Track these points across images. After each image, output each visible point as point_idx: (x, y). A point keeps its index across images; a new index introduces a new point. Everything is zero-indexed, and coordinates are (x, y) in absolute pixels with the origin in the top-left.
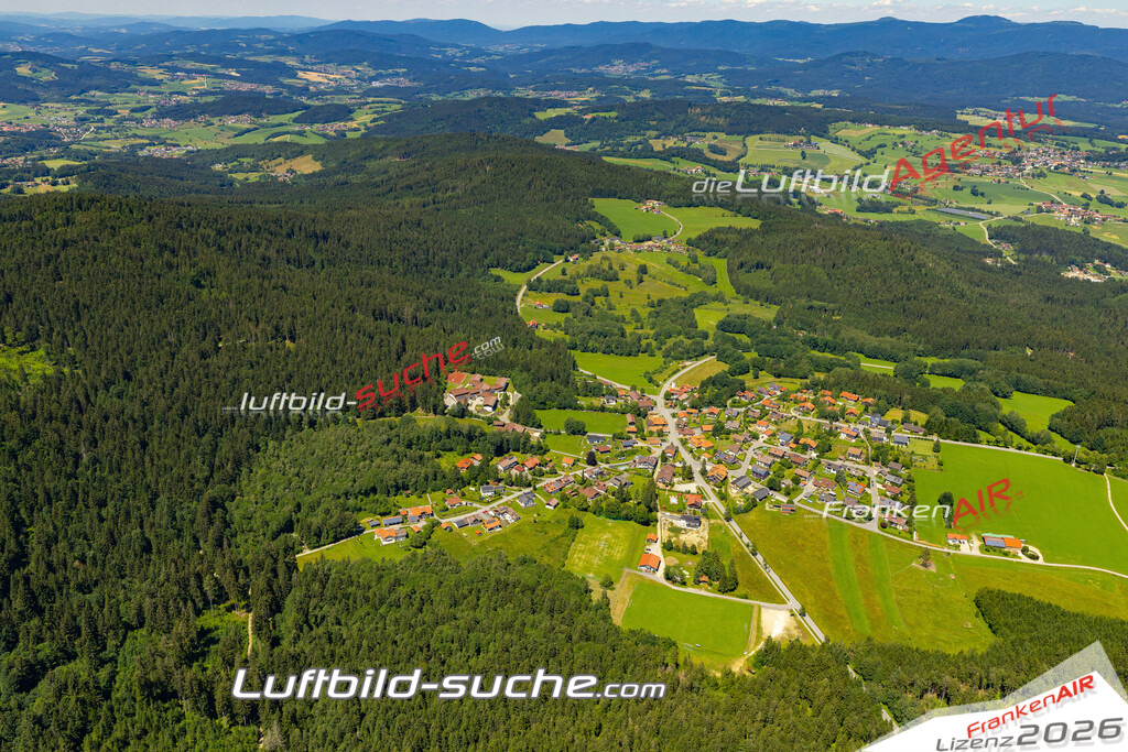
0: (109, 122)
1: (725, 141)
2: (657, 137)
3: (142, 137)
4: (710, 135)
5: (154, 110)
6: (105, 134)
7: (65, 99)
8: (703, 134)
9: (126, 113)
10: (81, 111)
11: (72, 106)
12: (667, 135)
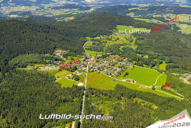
0: (42, 10)
1: (172, 16)
2: (155, 15)
3: (47, 13)
4: (168, 14)
5: (52, 8)
6: (40, 12)
7: (36, 5)
8: (167, 14)
9: (46, 8)
10: (38, 8)
11: (37, 7)
12: (158, 14)
